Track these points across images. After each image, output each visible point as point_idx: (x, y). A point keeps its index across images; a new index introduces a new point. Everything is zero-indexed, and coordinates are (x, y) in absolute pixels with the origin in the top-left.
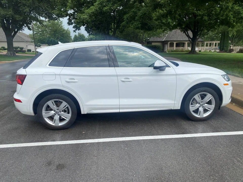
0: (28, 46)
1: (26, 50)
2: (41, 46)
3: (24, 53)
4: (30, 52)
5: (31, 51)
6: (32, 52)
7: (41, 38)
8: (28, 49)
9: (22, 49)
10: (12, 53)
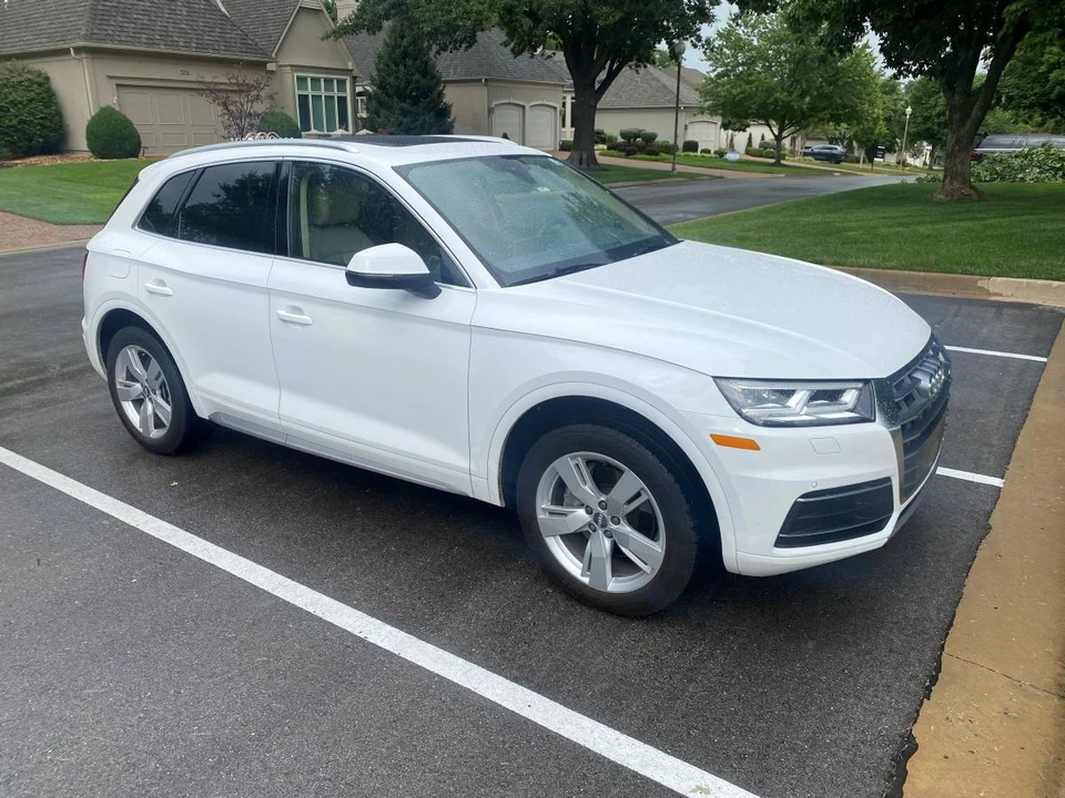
0: (689, 127)
1: (681, 145)
2: (748, 126)
3: (654, 157)
4: (692, 154)
5: (696, 151)
6: (702, 151)
7: (734, 92)
8: (689, 138)
9: (650, 138)
10: (584, 157)
